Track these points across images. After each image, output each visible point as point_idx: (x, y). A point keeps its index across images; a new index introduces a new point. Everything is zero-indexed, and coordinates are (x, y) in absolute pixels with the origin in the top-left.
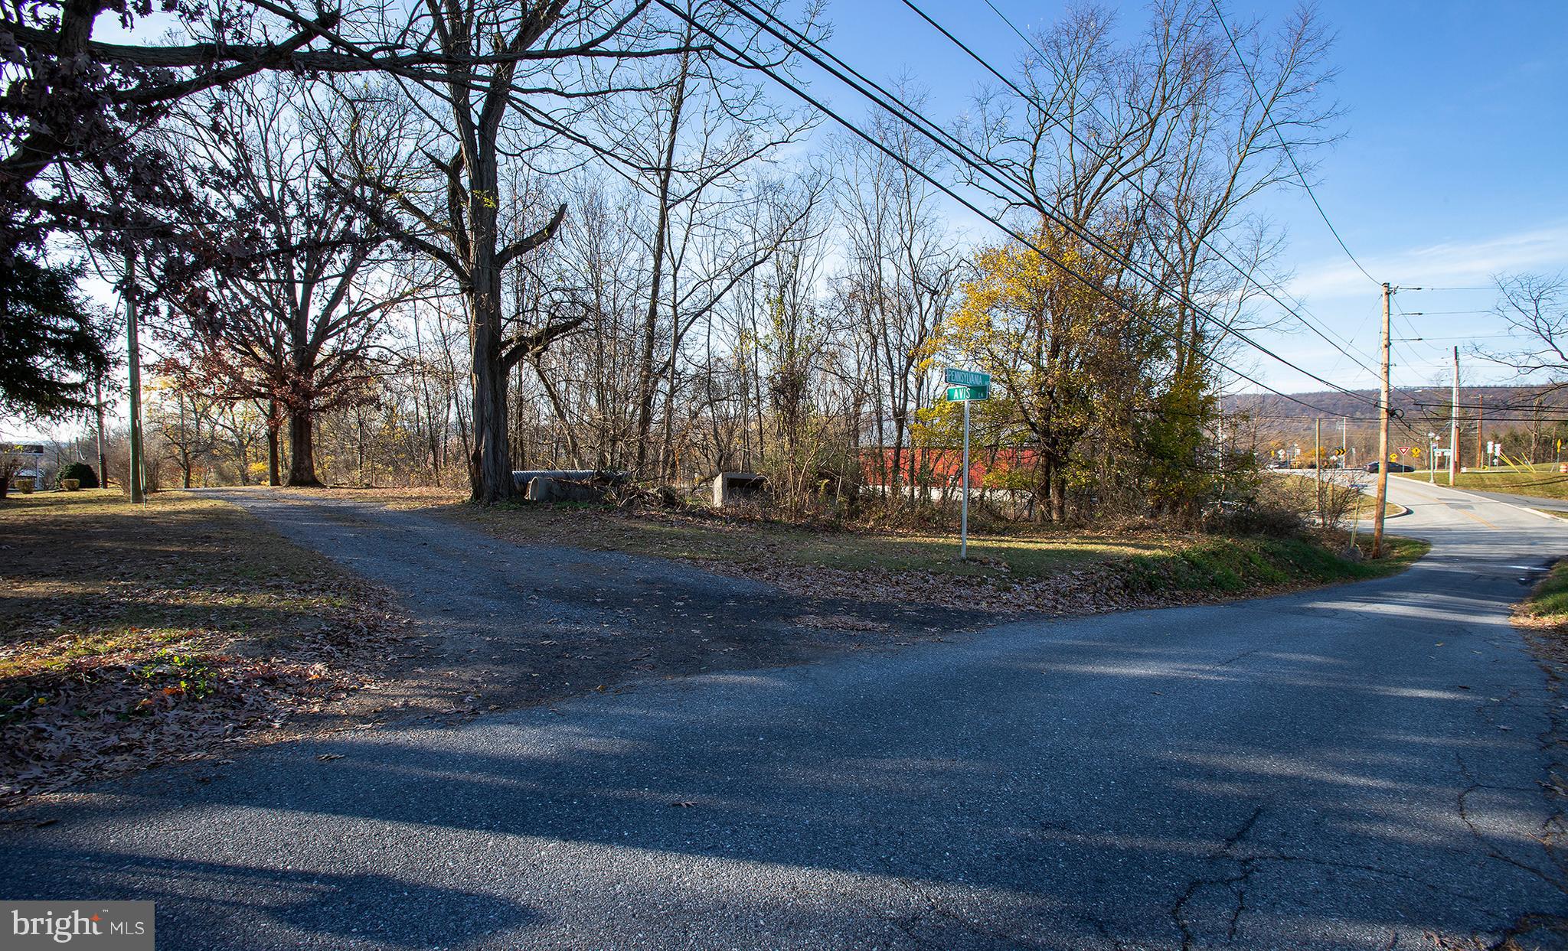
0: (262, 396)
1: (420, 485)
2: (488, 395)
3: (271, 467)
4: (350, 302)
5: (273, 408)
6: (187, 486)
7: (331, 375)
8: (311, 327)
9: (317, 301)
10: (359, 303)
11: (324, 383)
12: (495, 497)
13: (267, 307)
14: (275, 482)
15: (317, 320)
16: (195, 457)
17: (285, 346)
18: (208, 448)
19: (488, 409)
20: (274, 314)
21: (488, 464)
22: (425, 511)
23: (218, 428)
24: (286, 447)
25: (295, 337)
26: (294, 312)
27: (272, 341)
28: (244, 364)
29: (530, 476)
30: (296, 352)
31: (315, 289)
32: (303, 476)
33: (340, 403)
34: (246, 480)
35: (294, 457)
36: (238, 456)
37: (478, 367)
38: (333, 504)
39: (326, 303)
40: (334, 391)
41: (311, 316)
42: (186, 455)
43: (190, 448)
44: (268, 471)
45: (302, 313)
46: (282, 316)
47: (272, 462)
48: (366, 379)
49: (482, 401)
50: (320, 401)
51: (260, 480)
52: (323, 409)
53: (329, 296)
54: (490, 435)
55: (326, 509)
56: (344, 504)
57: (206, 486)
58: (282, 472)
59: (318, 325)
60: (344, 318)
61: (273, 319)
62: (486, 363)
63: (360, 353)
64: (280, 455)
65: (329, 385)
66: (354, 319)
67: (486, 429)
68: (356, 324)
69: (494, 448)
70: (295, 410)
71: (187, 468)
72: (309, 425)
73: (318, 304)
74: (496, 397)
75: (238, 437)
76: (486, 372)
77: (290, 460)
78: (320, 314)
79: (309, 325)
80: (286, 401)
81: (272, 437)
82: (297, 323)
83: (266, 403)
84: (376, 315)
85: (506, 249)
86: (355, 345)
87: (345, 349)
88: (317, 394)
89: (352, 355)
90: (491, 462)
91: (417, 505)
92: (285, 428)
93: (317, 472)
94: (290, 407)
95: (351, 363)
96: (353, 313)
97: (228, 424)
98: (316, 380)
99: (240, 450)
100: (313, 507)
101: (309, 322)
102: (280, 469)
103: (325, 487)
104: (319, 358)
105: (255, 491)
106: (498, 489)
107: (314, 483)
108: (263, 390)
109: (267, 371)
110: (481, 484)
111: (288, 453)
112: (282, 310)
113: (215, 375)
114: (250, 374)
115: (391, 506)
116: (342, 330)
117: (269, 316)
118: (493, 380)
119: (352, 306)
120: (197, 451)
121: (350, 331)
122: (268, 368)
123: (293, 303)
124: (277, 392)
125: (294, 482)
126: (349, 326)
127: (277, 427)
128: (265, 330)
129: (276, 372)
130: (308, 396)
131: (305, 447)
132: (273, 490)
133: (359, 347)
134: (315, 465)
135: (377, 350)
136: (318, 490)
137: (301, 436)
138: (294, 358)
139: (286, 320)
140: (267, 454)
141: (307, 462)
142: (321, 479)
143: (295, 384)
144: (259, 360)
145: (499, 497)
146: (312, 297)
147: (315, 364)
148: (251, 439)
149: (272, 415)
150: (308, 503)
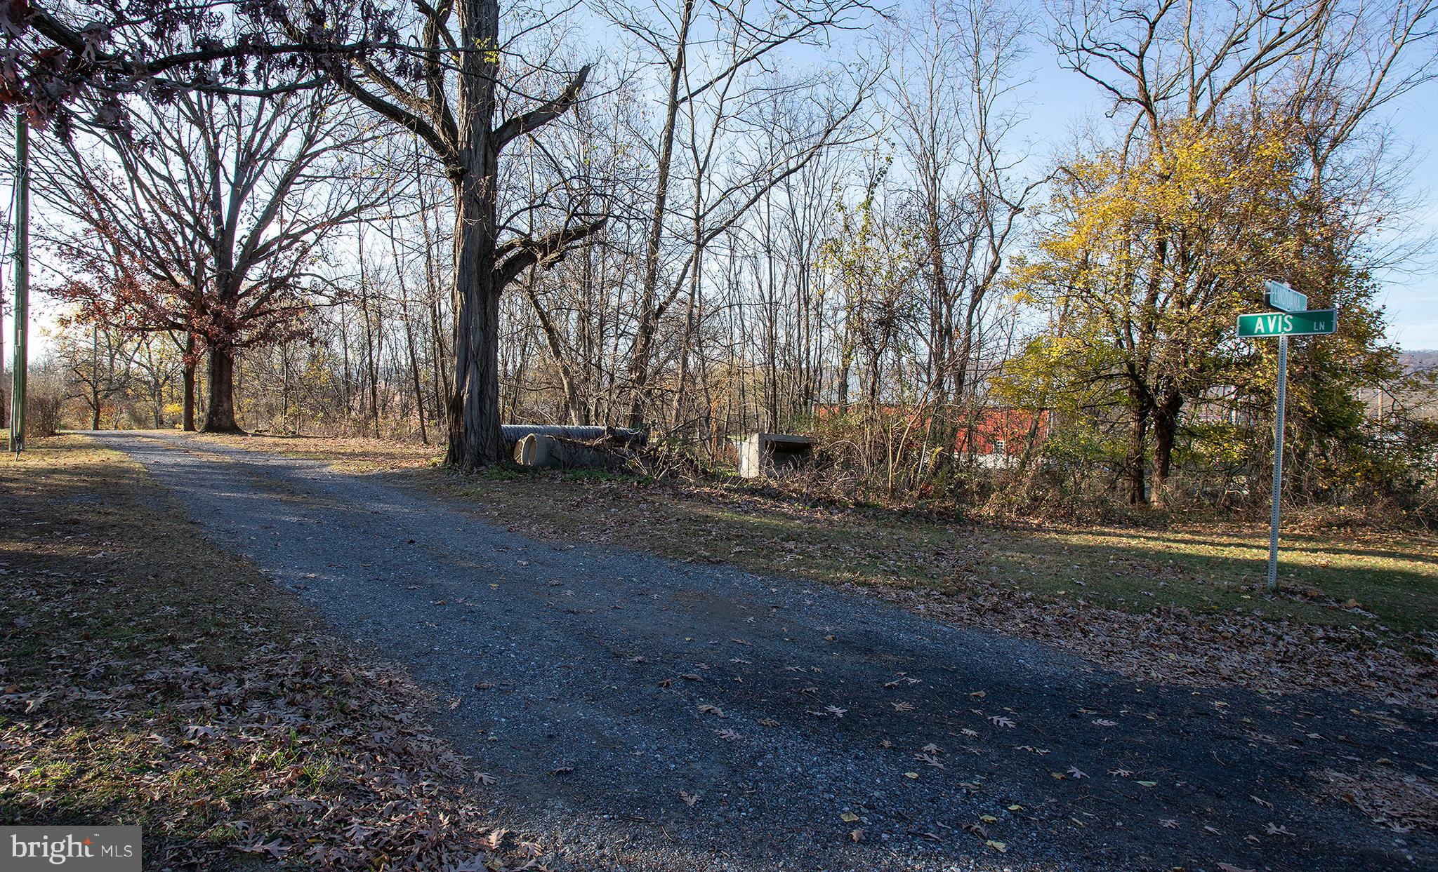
0: (179, 327)
1: (354, 436)
2: (475, 321)
3: (186, 410)
4: (282, 221)
5: (191, 342)
6: (96, 428)
7: (257, 306)
8: (237, 250)
9: (245, 220)
10: (293, 224)
11: (251, 314)
12: (480, 460)
13: (189, 225)
14: (189, 426)
15: (244, 241)
16: (106, 396)
17: (206, 271)
18: (120, 386)
19: (475, 340)
20: (196, 233)
21: (471, 415)
22: (384, 477)
23: (133, 365)
24: (204, 388)
25: (218, 260)
26: (221, 232)
27: (193, 264)
28: (159, 290)
29: (524, 432)
30: (220, 277)
31: (244, 206)
32: (221, 422)
33: (265, 337)
34: (160, 423)
35: (212, 399)
36: (153, 396)
37: (463, 283)
38: (260, 461)
39: (255, 221)
40: (260, 325)
41: (237, 237)
42: (96, 394)
43: (101, 387)
44: (182, 412)
45: (227, 233)
46: (205, 236)
47: (187, 404)
48: (295, 311)
49: (467, 329)
50: (245, 335)
51: (175, 423)
52: (247, 344)
53: (258, 215)
54: (476, 376)
55: (252, 470)
56: (273, 462)
57: (116, 428)
58: (197, 414)
59: (245, 247)
60: (276, 240)
61: (195, 239)
62: (475, 277)
63: (291, 280)
64: (196, 396)
65: (255, 316)
66: (285, 242)
67: (471, 366)
68: (289, 247)
69: (481, 393)
70: (216, 344)
71: (97, 407)
72: (231, 362)
73: (246, 224)
74: (486, 325)
75: (153, 374)
76: (475, 289)
77: (207, 402)
78: (248, 233)
79: (235, 249)
80: (206, 333)
81: (189, 375)
82: (221, 246)
83: (183, 337)
84: (310, 238)
85: (506, 125)
86: (285, 272)
87: (275, 276)
88: (241, 326)
89: (281, 283)
90: (476, 412)
91: (369, 467)
92: (204, 366)
93: (237, 417)
94: (210, 341)
95: (278, 293)
96: (285, 235)
97: (144, 361)
98: (238, 311)
99: (156, 389)
100: (236, 465)
101: (235, 244)
102: (195, 410)
103: (246, 434)
104: (245, 286)
105: (165, 437)
106: (484, 448)
107: (234, 429)
108: (179, 321)
109: (183, 297)
110: (460, 443)
111: (206, 394)
112: (205, 229)
113: (127, 301)
114: (166, 301)
115: (335, 468)
116: (273, 253)
117: (190, 234)
118: (484, 301)
119: (286, 226)
120: (109, 389)
121: (281, 255)
122: (186, 295)
123: (218, 221)
124: (196, 323)
125: (211, 428)
126: (281, 249)
127: (194, 363)
128: (186, 252)
129: (196, 301)
130: (231, 328)
131: (225, 387)
132: (186, 437)
133: (290, 275)
134: (235, 408)
135: (309, 278)
136: (238, 438)
137: (221, 375)
138: (217, 285)
139: (209, 241)
140: (183, 395)
141: (226, 405)
142: (240, 424)
143: (217, 314)
144: (177, 285)
145: (485, 460)
146: (240, 215)
147: (239, 293)
148: (167, 378)
149: (190, 350)
150: (227, 459)
